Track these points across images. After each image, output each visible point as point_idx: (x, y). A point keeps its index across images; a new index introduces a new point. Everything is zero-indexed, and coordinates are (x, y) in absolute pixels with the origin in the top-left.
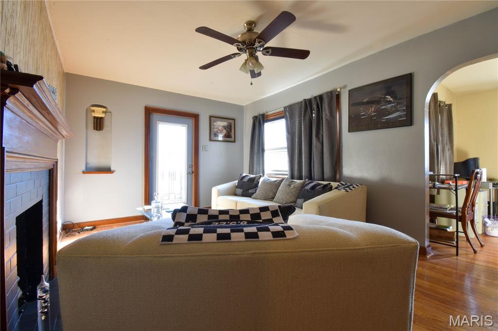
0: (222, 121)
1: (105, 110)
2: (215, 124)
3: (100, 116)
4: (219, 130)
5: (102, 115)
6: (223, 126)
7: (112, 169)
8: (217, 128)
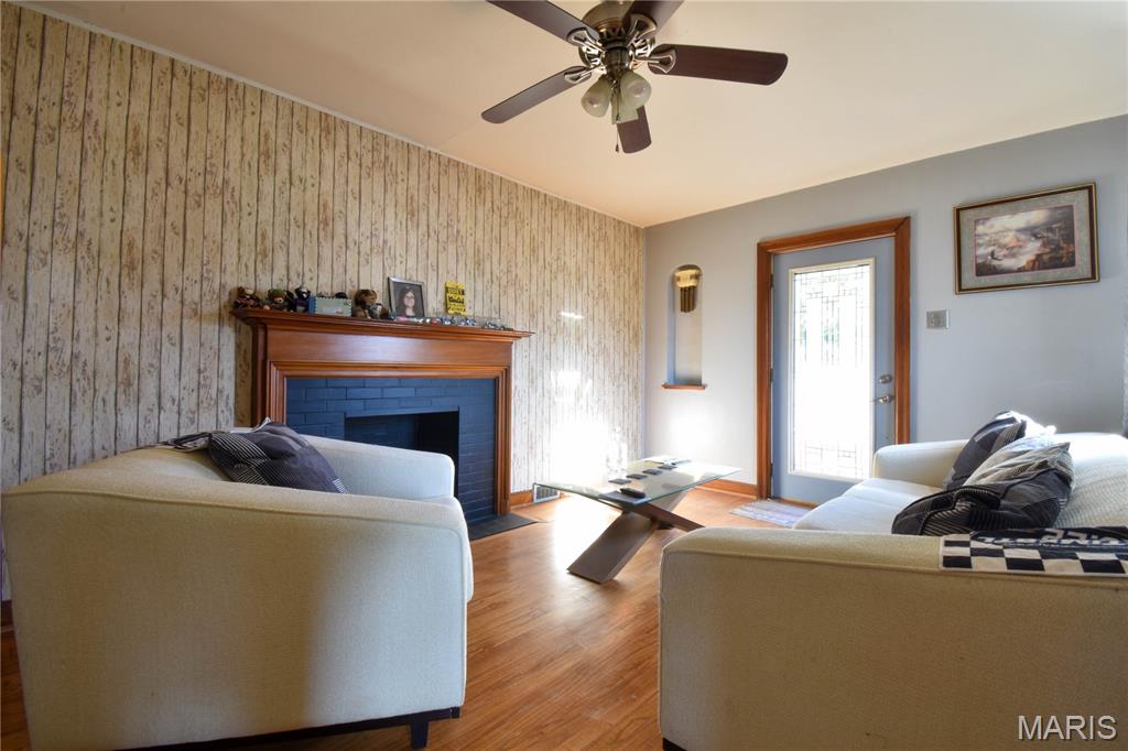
0: (1014, 212)
1: (693, 272)
2: (980, 229)
3: (688, 285)
4: (1004, 247)
5: (691, 283)
6: (1020, 230)
7: (703, 382)
8: (995, 243)
